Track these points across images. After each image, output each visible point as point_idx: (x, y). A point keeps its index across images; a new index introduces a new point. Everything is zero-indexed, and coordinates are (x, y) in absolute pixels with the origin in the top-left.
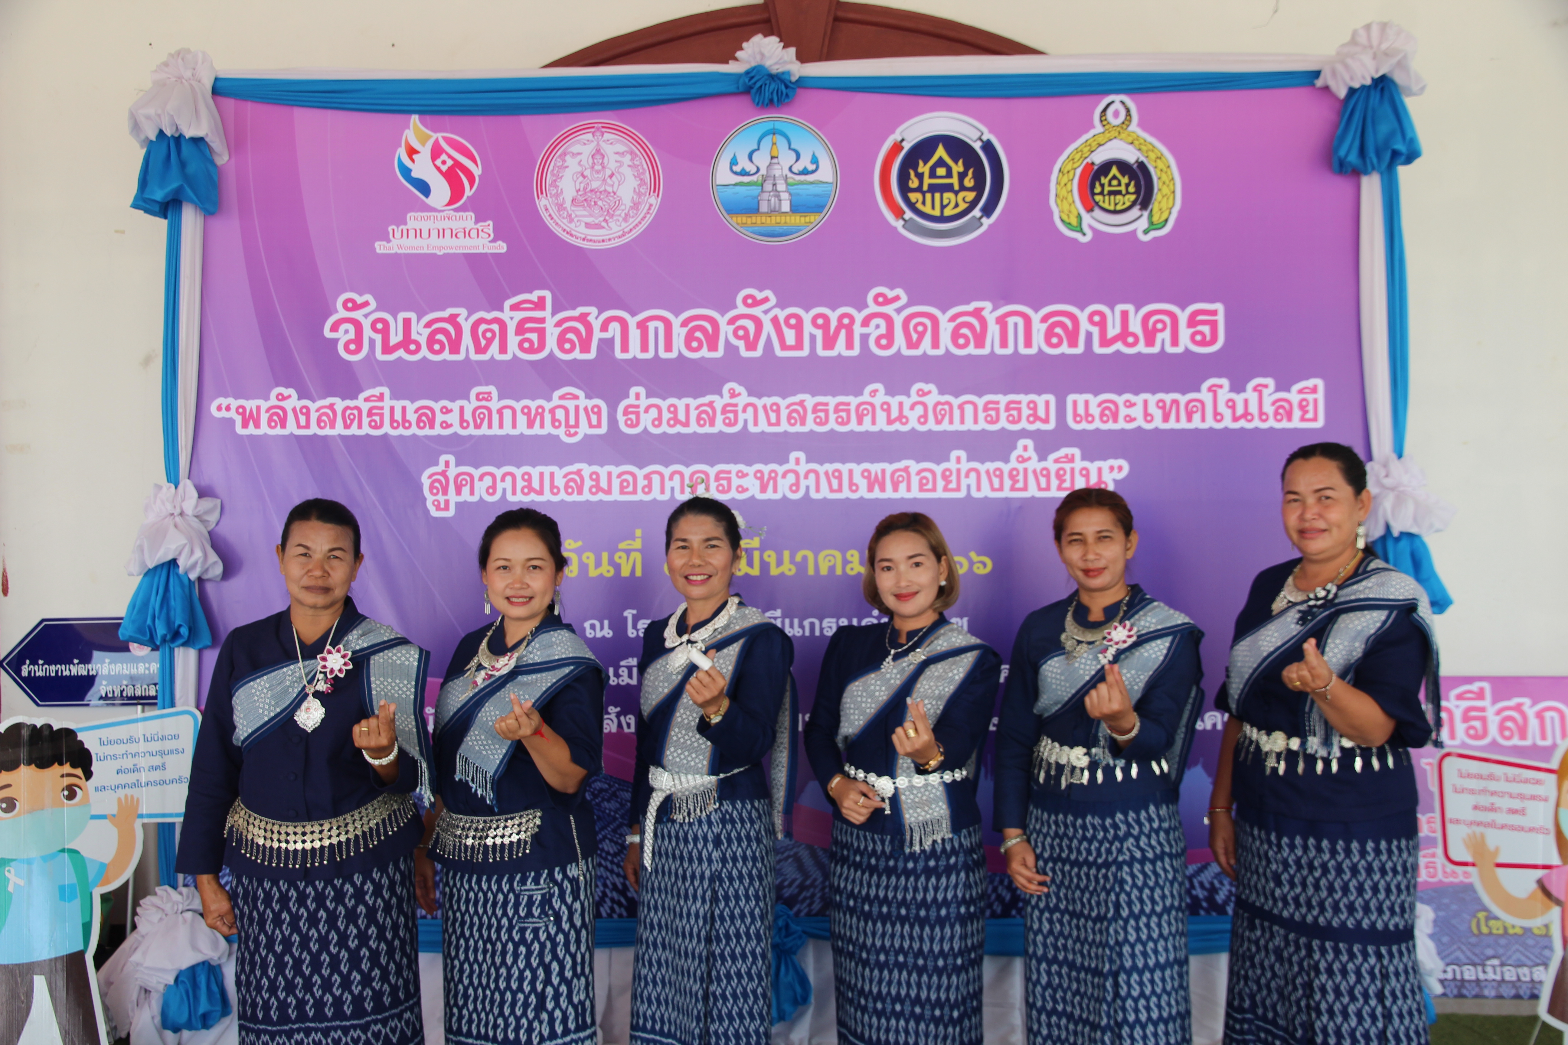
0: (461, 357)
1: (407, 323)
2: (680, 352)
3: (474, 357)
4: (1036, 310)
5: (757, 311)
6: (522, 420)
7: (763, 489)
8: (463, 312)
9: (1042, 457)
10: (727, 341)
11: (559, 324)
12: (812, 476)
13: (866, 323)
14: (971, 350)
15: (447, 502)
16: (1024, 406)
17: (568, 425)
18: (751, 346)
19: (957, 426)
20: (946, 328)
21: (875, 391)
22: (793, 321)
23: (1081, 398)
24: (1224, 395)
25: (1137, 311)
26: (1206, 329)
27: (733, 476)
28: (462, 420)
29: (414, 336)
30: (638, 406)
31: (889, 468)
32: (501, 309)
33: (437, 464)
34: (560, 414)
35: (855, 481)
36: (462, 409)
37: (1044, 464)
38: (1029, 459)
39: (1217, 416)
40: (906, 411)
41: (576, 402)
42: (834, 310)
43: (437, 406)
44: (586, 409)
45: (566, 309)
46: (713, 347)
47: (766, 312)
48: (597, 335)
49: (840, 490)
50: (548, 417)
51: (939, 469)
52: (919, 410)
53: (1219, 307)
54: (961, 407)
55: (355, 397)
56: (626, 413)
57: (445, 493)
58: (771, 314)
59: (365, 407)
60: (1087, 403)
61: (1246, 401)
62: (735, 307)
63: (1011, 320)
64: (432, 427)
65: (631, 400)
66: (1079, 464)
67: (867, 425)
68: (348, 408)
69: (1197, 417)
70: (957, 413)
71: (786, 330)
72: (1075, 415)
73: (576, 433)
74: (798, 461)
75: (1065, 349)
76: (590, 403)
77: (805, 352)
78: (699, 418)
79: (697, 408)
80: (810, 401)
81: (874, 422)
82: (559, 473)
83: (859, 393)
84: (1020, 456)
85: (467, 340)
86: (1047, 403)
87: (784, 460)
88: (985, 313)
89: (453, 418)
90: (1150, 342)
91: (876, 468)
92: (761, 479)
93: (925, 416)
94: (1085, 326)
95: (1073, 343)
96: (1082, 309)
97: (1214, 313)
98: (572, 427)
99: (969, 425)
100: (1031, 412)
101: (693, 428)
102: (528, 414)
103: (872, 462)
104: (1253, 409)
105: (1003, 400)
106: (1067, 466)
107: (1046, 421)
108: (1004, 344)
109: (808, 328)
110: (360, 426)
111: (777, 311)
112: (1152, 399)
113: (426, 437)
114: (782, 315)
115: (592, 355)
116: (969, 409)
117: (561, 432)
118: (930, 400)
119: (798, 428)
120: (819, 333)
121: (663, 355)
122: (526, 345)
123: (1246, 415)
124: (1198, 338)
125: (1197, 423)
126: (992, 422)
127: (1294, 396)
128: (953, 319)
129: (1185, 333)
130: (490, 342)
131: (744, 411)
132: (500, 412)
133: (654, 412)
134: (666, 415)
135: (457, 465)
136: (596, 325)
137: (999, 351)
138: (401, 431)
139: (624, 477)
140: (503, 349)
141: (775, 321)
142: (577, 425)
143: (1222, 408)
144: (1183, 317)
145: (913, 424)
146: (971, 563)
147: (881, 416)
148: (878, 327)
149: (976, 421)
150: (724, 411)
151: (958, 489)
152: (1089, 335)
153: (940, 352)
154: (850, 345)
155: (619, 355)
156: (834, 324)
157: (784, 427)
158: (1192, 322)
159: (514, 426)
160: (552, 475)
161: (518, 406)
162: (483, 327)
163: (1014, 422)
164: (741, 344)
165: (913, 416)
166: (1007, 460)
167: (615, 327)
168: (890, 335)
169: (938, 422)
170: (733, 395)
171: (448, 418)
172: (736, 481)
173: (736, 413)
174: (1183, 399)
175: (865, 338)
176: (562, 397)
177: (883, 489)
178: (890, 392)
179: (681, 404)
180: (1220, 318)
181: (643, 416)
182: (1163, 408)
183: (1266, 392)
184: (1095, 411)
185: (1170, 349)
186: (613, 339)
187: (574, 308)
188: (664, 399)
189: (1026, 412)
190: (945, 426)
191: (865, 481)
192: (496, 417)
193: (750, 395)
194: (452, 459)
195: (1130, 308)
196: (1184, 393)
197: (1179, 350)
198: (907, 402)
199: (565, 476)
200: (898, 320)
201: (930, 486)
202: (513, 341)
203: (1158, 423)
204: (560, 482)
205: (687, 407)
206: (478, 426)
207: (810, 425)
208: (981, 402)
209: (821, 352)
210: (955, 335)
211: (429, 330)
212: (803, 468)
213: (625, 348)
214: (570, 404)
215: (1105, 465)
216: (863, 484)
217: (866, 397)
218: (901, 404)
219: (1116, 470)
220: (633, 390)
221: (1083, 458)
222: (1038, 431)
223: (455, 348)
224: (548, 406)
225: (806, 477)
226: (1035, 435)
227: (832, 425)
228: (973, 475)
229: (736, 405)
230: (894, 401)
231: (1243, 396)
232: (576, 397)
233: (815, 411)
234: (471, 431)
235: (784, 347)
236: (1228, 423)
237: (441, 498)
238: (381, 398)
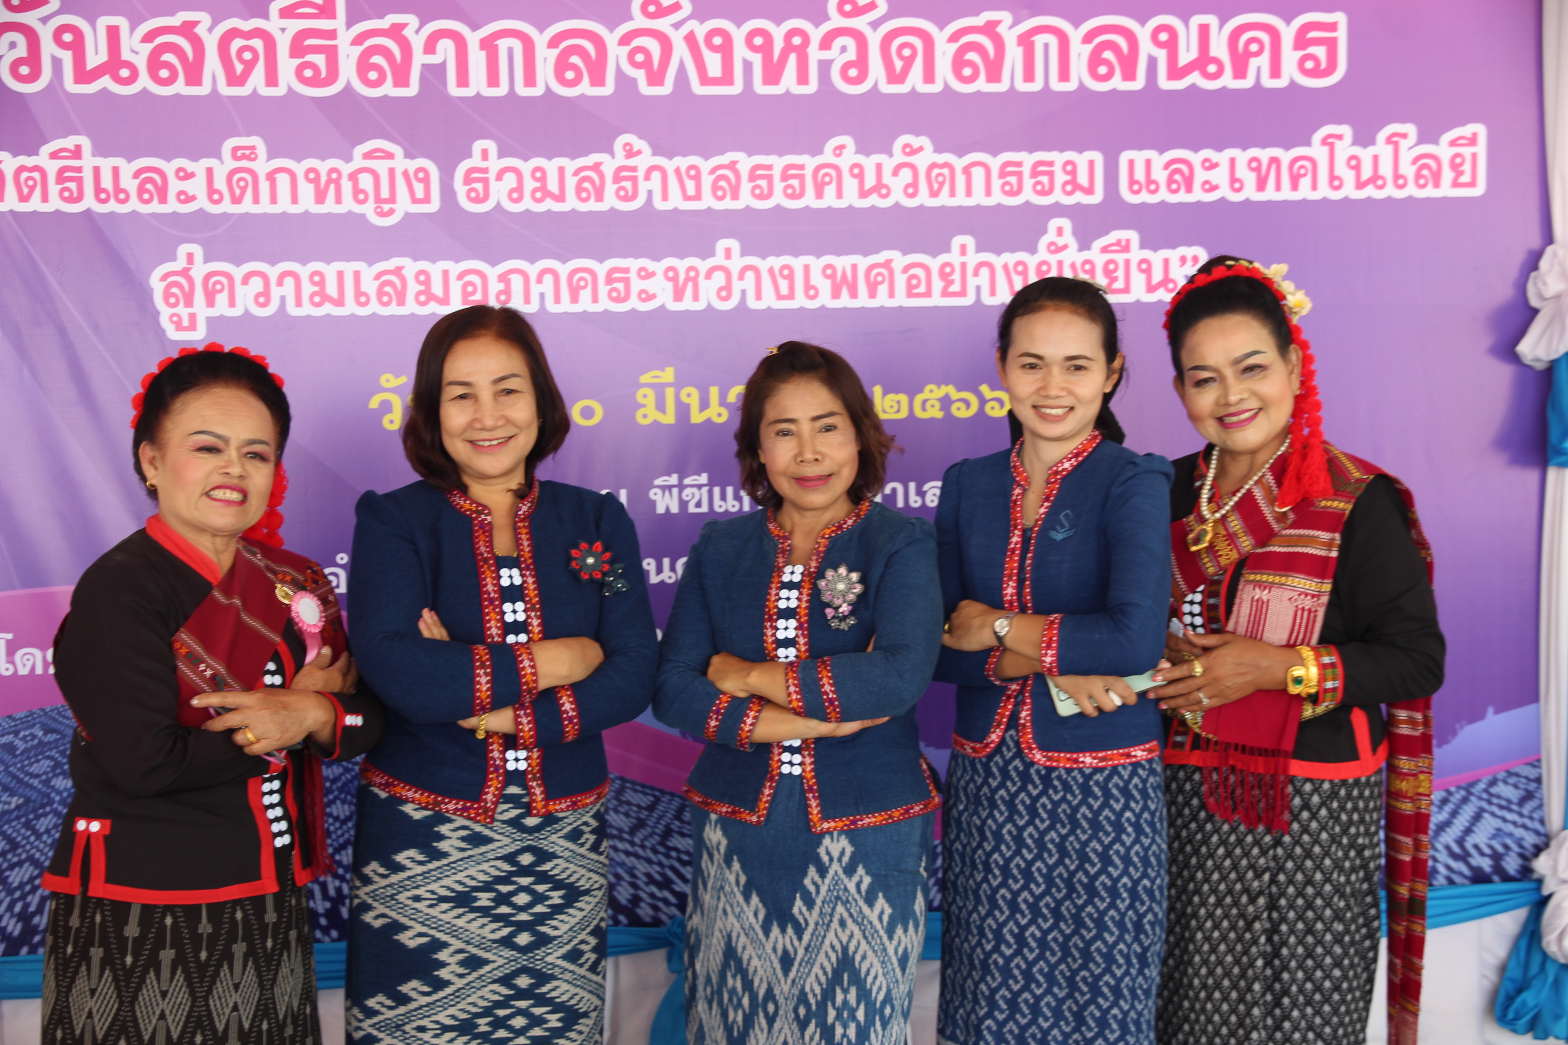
0: (204, 90)
1: (113, 33)
2: (548, 88)
3: (226, 90)
4: (1077, 25)
5: (663, 24)
6: (306, 191)
7: (678, 295)
8: (204, 18)
9: (1084, 245)
10: (619, 71)
11: (358, 40)
12: (750, 275)
13: (826, 43)
14: (982, 85)
15: (193, 317)
16: (1057, 169)
17: (378, 200)
18: (656, 79)
19: (961, 200)
20: (944, 52)
21: (842, 147)
22: (717, 41)
23: (1139, 156)
24: (1345, 149)
25: (1222, 25)
26: (1320, 52)
27: (633, 275)
28: (211, 190)
29: (126, 55)
30: (485, 170)
31: (863, 262)
32: (266, 16)
33: (174, 258)
34: (366, 182)
35: (813, 282)
36: (210, 171)
37: (1086, 255)
38: (1065, 247)
39: (1335, 181)
40: (887, 178)
41: (389, 163)
42: (778, 23)
43: (170, 168)
44: (405, 174)
45: (368, 18)
46: (598, 80)
47: (677, 26)
48: (419, 59)
49: (791, 296)
50: (347, 186)
51: (934, 264)
52: (906, 175)
53: (1340, 18)
54: (967, 170)
55: (33, 151)
56: (468, 180)
57: (189, 303)
58: (685, 30)
59: (52, 167)
60: (1148, 163)
61: (1376, 158)
62: (630, 18)
63: (1040, 40)
64: (163, 200)
65: (476, 161)
66: (1136, 254)
67: (830, 200)
68: (22, 169)
69: (1305, 183)
70: (960, 179)
71: (706, 53)
72: (1132, 181)
73: (391, 212)
74: (728, 253)
75: (1117, 83)
76: (412, 165)
77: (737, 88)
78: (579, 189)
79: (576, 173)
80: (745, 162)
81: (839, 195)
82: (368, 273)
83: (817, 151)
84: (1052, 243)
85: (212, 64)
86: (1091, 163)
87: (707, 252)
88: (1001, 29)
89: (197, 186)
90: (1240, 72)
91: (843, 263)
92: (674, 280)
93: (915, 184)
94: (1146, 47)
95: (1129, 74)
96: (1143, 22)
97: (1333, 27)
98: (386, 201)
99: (979, 198)
100: (1068, 178)
101: (572, 203)
102: (316, 181)
103: (838, 254)
104: (1386, 170)
105: (1028, 159)
106: (1120, 258)
107: (1090, 191)
108: (1029, 76)
109: (740, 51)
110: (45, 199)
111: (692, 25)
112: (1242, 157)
113: (154, 215)
114: (701, 30)
115: (412, 90)
116: (978, 173)
117: (368, 209)
118: (922, 161)
119: (728, 204)
120: (757, 59)
121: (522, 91)
122: (308, 73)
123: (1375, 179)
124: (1309, 65)
125: (1304, 192)
126: (1012, 193)
127: (1443, 150)
128: (954, 38)
129: (1290, 57)
130: (249, 66)
131: (647, 177)
132: (271, 177)
133: (510, 180)
134: (530, 184)
135: (207, 259)
136: (417, 42)
137: (1022, 87)
138: (112, 206)
139: (469, 278)
140: (272, 79)
141: (690, 39)
142: (392, 199)
143: (1341, 169)
144: (1288, 33)
145: (897, 196)
146: (983, 401)
147: (850, 185)
148: (844, 49)
149: (988, 193)
150: (617, 179)
151: (963, 293)
152: (1152, 62)
153: (936, 88)
154: (803, 78)
155: (454, 90)
156: (778, 45)
157: (708, 201)
158: (1301, 42)
159: (295, 200)
160: (357, 275)
161: (300, 168)
162: (237, 43)
163: (1043, 193)
164: (640, 75)
165: (897, 184)
166: (1033, 251)
167: (446, 49)
168: (862, 62)
169: (934, 194)
170: (630, 153)
171: (189, 186)
172: (637, 285)
173: (634, 180)
174: (1286, 156)
175: (825, 66)
176: (367, 156)
177: (854, 294)
178: (863, 149)
179: (551, 166)
180: (1342, 35)
181: (494, 185)
182: (1258, 170)
183: (1404, 144)
184: (1160, 175)
185: (1268, 83)
186: (444, 64)
187: (381, 17)
188: (526, 159)
189: (1061, 178)
190: (944, 200)
191: (828, 283)
192: (264, 187)
193: (655, 153)
194: (197, 250)
195: (1211, 20)
196: (1287, 148)
197: (1281, 83)
198: (889, 165)
199: (377, 277)
200: (874, 40)
201: (922, 289)
202: (287, 66)
203: (1250, 192)
204: (370, 286)
205: (561, 170)
206: (236, 200)
207: (746, 199)
208: (995, 163)
209: (760, 88)
210: (958, 63)
211: (149, 47)
212: (736, 263)
213: (463, 80)
214: (382, 167)
215: (1174, 255)
216: (824, 286)
217: (827, 156)
218: (879, 167)
219: (1189, 263)
220: (478, 146)
221: (1143, 246)
222: (1078, 205)
223: (194, 76)
224: (346, 169)
225: (741, 277)
226: (1074, 212)
227: (778, 198)
228: (985, 272)
229: (634, 169)
230: (869, 163)
231: (1371, 150)
232: (390, 156)
233: (752, 177)
234: (226, 207)
235: (705, 80)
236: (1349, 191)
237: (183, 311)
238: (77, 153)
